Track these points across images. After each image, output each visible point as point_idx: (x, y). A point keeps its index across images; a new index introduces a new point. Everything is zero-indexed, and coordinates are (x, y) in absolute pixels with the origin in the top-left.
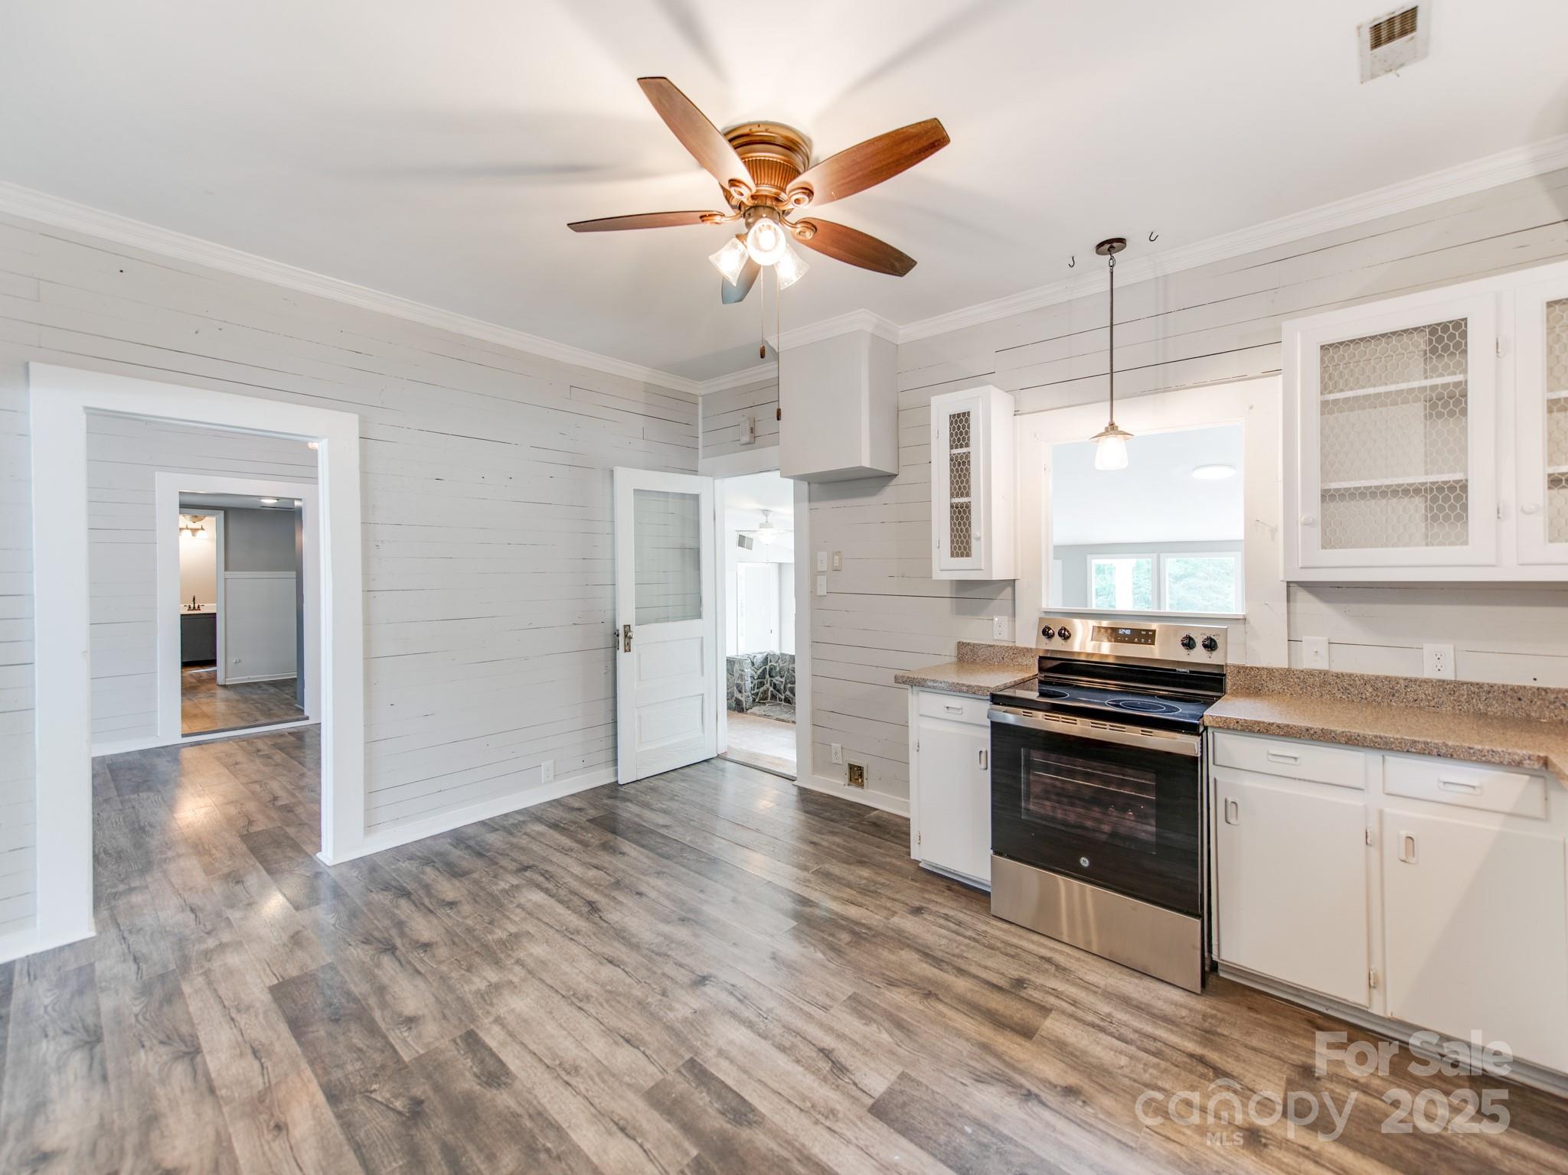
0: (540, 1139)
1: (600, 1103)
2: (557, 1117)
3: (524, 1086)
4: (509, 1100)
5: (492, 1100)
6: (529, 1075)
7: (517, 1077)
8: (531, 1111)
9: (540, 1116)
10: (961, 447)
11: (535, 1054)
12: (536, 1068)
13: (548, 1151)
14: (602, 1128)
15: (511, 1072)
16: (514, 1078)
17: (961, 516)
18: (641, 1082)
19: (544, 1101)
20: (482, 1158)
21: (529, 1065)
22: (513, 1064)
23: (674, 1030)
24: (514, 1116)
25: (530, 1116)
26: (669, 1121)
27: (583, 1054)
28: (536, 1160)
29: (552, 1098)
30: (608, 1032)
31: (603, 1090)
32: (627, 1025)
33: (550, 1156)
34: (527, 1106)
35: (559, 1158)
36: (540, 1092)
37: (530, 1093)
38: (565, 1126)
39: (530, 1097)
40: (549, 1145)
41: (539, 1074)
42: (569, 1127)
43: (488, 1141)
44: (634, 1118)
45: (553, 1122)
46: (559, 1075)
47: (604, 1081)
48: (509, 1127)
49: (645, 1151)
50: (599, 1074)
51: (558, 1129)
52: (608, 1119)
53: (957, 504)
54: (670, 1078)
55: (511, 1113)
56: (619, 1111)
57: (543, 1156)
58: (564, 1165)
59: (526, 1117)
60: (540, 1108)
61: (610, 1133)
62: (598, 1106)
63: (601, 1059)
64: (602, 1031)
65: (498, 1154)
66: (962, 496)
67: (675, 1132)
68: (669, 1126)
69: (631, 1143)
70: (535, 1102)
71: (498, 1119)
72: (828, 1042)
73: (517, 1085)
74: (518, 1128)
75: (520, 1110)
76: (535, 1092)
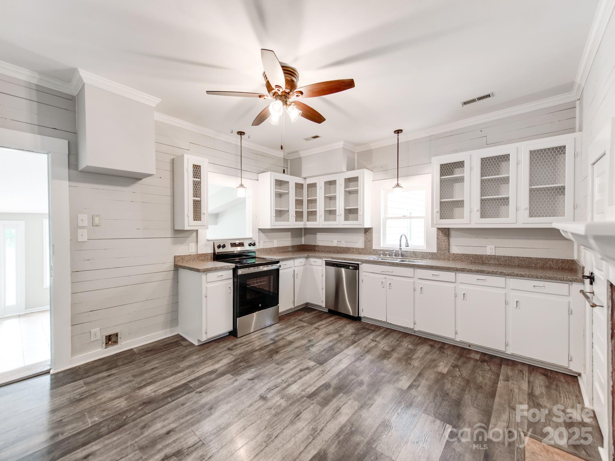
0: (347, 431)
1: (329, 418)
2: (337, 429)
3: (325, 444)
4: (333, 448)
5: (333, 454)
6: (318, 444)
7: (320, 449)
8: (336, 438)
9: (337, 435)
10: (196, 178)
11: (306, 446)
12: (315, 443)
13: (351, 428)
14: (339, 416)
15: (318, 452)
16: (321, 450)
17: (197, 205)
18: (318, 409)
19: (331, 435)
20: (359, 447)
21: (313, 446)
22: (314, 452)
23: (292, 403)
24: (340, 443)
25: (338, 438)
26: (332, 400)
27: (306, 429)
28: (355, 430)
29: (329, 433)
30: (292, 423)
31: (323, 418)
32: (289, 417)
33: (353, 427)
34: (334, 440)
35: (353, 424)
36: (327, 438)
37: (328, 441)
38: (340, 426)
39: (330, 440)
40: (349, 428)
41: (318, 441)
42: (340, 425)
43: (352, 448)
44: (333, 409)
45: (340, 429)
46: (317, 434)
47: (319, 419)
48: (345, 443)
49: (344, 404)
50: (316, 421)
51: (342, 428)
52: (335, 415)
53: (197, 200)
54: (315, 402)
55: (338, 444)
56: (331, 412)
57: (353, 429)
58: (355, 422)
59: (339, 439)
60: (335, 435)
61: (340, 413)
62: (330, 419)
63: (308, 422)
64: (291, 425)
65: (356, 442)
66: (197, 197)
67: (336, 399)
68: (334, 400)
69: (342, 408)
70: (332, 438)
71: (342, 448)
72: (298, 369)
73: (324, 447)
74: (344, 440)
75: (337, 442)
76: (327, 439)
